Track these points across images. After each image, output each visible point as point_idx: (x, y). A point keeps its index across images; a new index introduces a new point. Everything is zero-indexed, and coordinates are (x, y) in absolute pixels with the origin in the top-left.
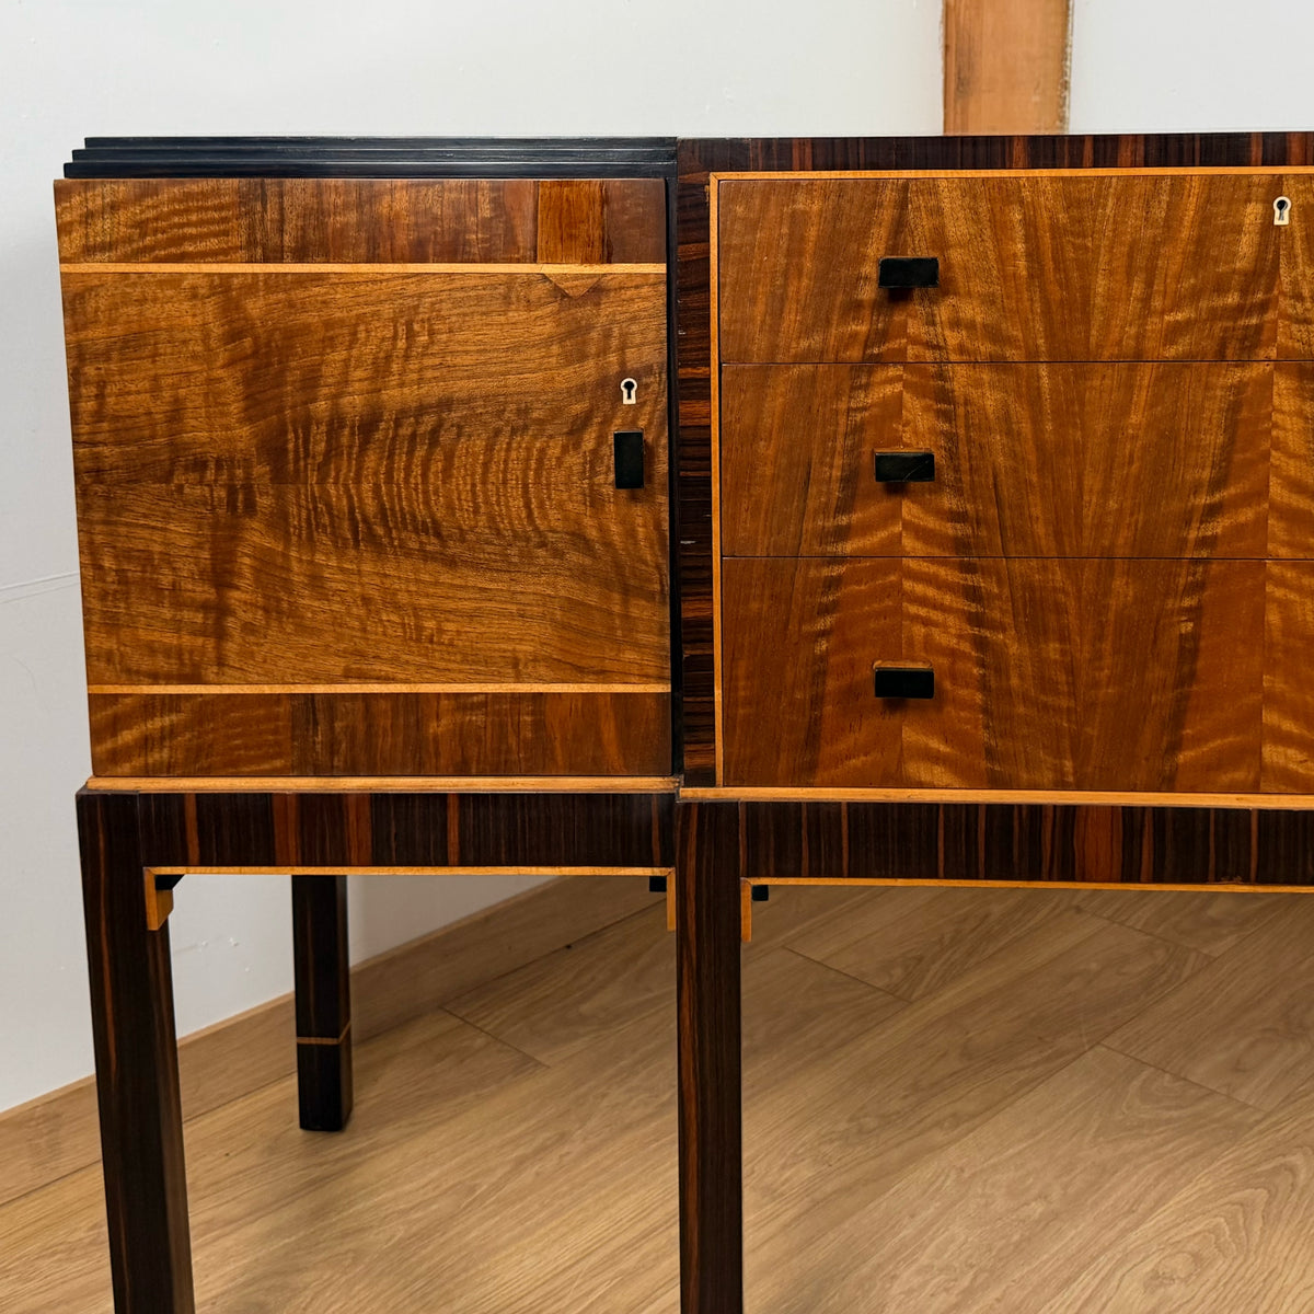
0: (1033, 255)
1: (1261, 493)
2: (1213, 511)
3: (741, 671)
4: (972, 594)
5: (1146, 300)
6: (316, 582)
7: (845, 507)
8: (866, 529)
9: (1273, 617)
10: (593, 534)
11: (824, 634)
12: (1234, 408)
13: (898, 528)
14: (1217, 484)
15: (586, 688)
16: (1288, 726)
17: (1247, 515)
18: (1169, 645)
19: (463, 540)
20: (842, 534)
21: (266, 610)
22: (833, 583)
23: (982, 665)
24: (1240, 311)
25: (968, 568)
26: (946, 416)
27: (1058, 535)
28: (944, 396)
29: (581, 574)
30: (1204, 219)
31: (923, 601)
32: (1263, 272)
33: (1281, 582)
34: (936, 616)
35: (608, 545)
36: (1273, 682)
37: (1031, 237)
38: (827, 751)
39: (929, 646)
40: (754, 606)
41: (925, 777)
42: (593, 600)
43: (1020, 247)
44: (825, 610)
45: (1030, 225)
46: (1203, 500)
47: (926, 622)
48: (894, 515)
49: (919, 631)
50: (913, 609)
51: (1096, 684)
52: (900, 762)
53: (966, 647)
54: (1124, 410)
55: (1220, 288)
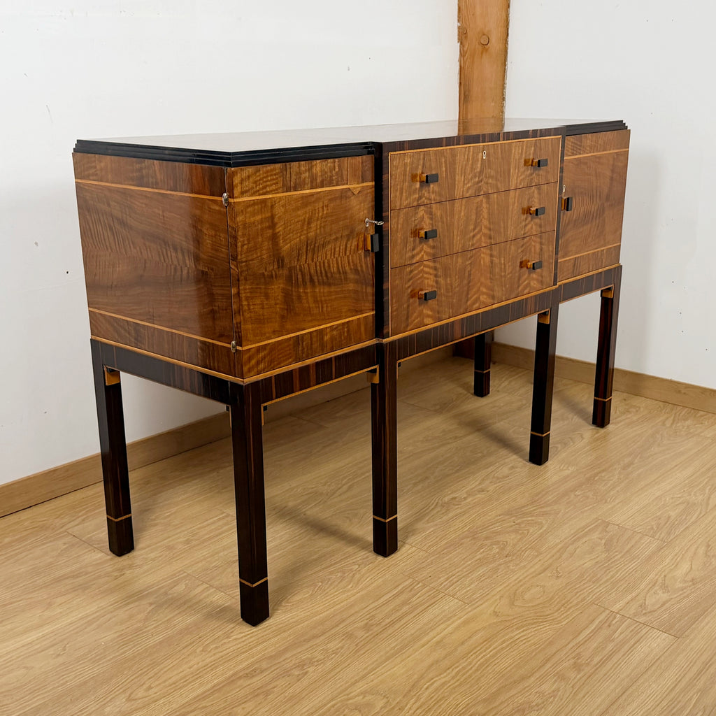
0: (446, 171)
1: (481, 230)
2: (474, 236)
3: (394, 301)
4: (435, 269)
5: (464, 181)
6: (299, 297)
7: (413, 249)
8: (418, 254)
9: (482, 262)
10: (359, 268)
11: (409, 287)
12: (477, 207)
13: (422, 253)
14: (474, 229)
15: (358, 317)
16: (484, 290)
17: (478, 236)
18: (467, 274)
19: (332, 276)
20: (413, 257)
21: (287, 310)
22: (411, 271)
23: (437, 288)
24: (478, 182)
25: (435, 262)
26: (431, 219)
27: (450, 249)
28: (431, 213)
29: (356, 282)
30: (473, 158)
31: (427, 273)
32: (481, 172)
33: (484, 253)
34: (429, 276)
35: (362, 271)
36: (483, 279)
37: (446, 167)
38: (410, 321)
39: (428, 285)
40: (397, 282)
41: (428, 323)
42: (359, 289)
43: (444, 169)
44: (410, 280)
45: (445, 162)
46: (472, 234)
47: (428, 279)
48: (422, 250)
49: (426, 281)
50: (425, 275)
51: (455, 288)
52: (423, 319)
53: (434, 284)
54: (460, 213)
55: (475, 177)
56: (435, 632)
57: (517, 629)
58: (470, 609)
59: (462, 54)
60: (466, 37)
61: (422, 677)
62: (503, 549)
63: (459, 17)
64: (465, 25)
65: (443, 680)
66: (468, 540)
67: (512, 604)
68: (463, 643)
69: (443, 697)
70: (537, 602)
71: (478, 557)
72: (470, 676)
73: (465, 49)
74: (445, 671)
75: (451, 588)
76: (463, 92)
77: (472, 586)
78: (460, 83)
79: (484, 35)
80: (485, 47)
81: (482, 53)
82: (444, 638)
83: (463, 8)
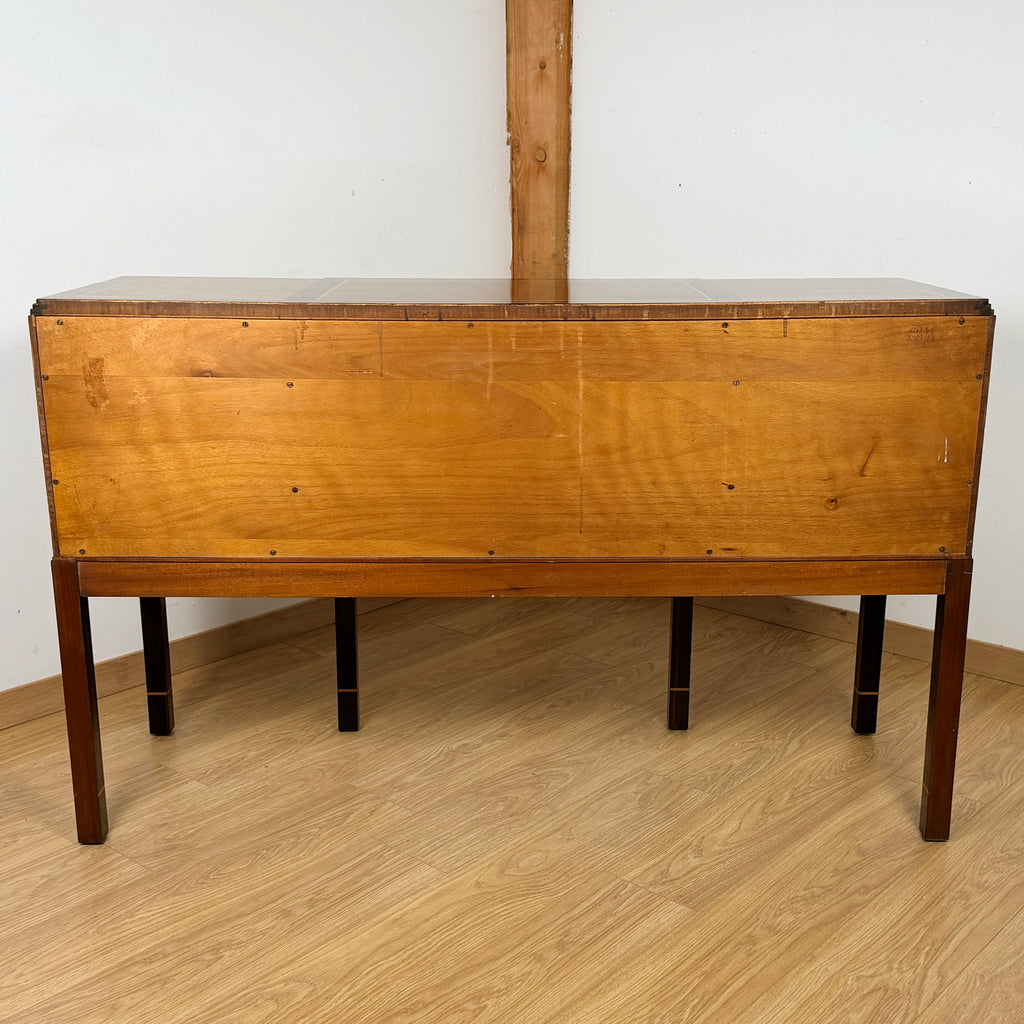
56: (396, 907)
57: (501, 902)
58: (447, 879)
59: (514, 173)
60: (518, 152)
61: (365, 960)
62: (511, 806)
63: (509, 125)
64: (516, 136)
65: (392, 963)
66: (469, 796)
67: (502, 872)
68: (427, 920)
69: (385, 984)
70: (534, 870)
71: (475, 817)
72: (426, 958)
73: (518, 166)
74: (396, 953)
75: (431, 855)
76: (516, 222)
77: (459, 852)
78: (513, 210)
79: (540, 149)
80: (541, 164)
81: (538, 172)
82: (405, 914)
83: (514, 113)
